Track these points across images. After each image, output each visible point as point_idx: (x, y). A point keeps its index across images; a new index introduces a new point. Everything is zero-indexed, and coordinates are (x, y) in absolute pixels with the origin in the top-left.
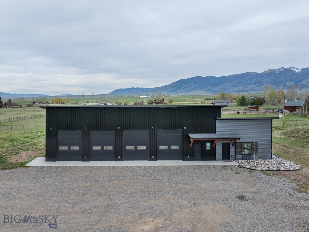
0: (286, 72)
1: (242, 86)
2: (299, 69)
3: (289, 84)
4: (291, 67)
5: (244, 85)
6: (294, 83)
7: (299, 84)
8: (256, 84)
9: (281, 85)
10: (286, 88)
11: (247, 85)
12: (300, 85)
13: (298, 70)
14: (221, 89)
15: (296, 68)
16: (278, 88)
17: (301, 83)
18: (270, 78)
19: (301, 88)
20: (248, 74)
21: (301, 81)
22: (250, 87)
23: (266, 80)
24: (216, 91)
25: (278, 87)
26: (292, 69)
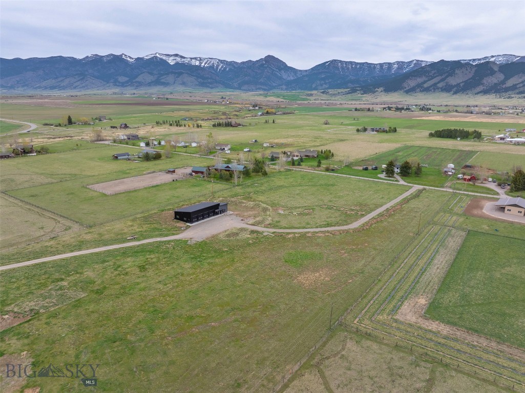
0: (117, 60)
1: (55, 78)
2: (133, 59)
3: (122, 79)
4: (123, 54)
5: (57, 78)
6: (127, 79)
7: (134, 81)
8: (76, 77)
9: (112, 81)
10: (119, 86)
11: (62, 78)
12: (136, 82)
13: (131, 60)
14: (18, 81)
15: (129, 57)
16: (108, 85)
17: (137, 80)
18: (96, 68)
19: (137, 86)
20: (61, 59)
21: (136, 77)
22: (67, 81)
23: (90, 71)
24: (9, 85)
25: (108, 83)
26: (123, 57)
